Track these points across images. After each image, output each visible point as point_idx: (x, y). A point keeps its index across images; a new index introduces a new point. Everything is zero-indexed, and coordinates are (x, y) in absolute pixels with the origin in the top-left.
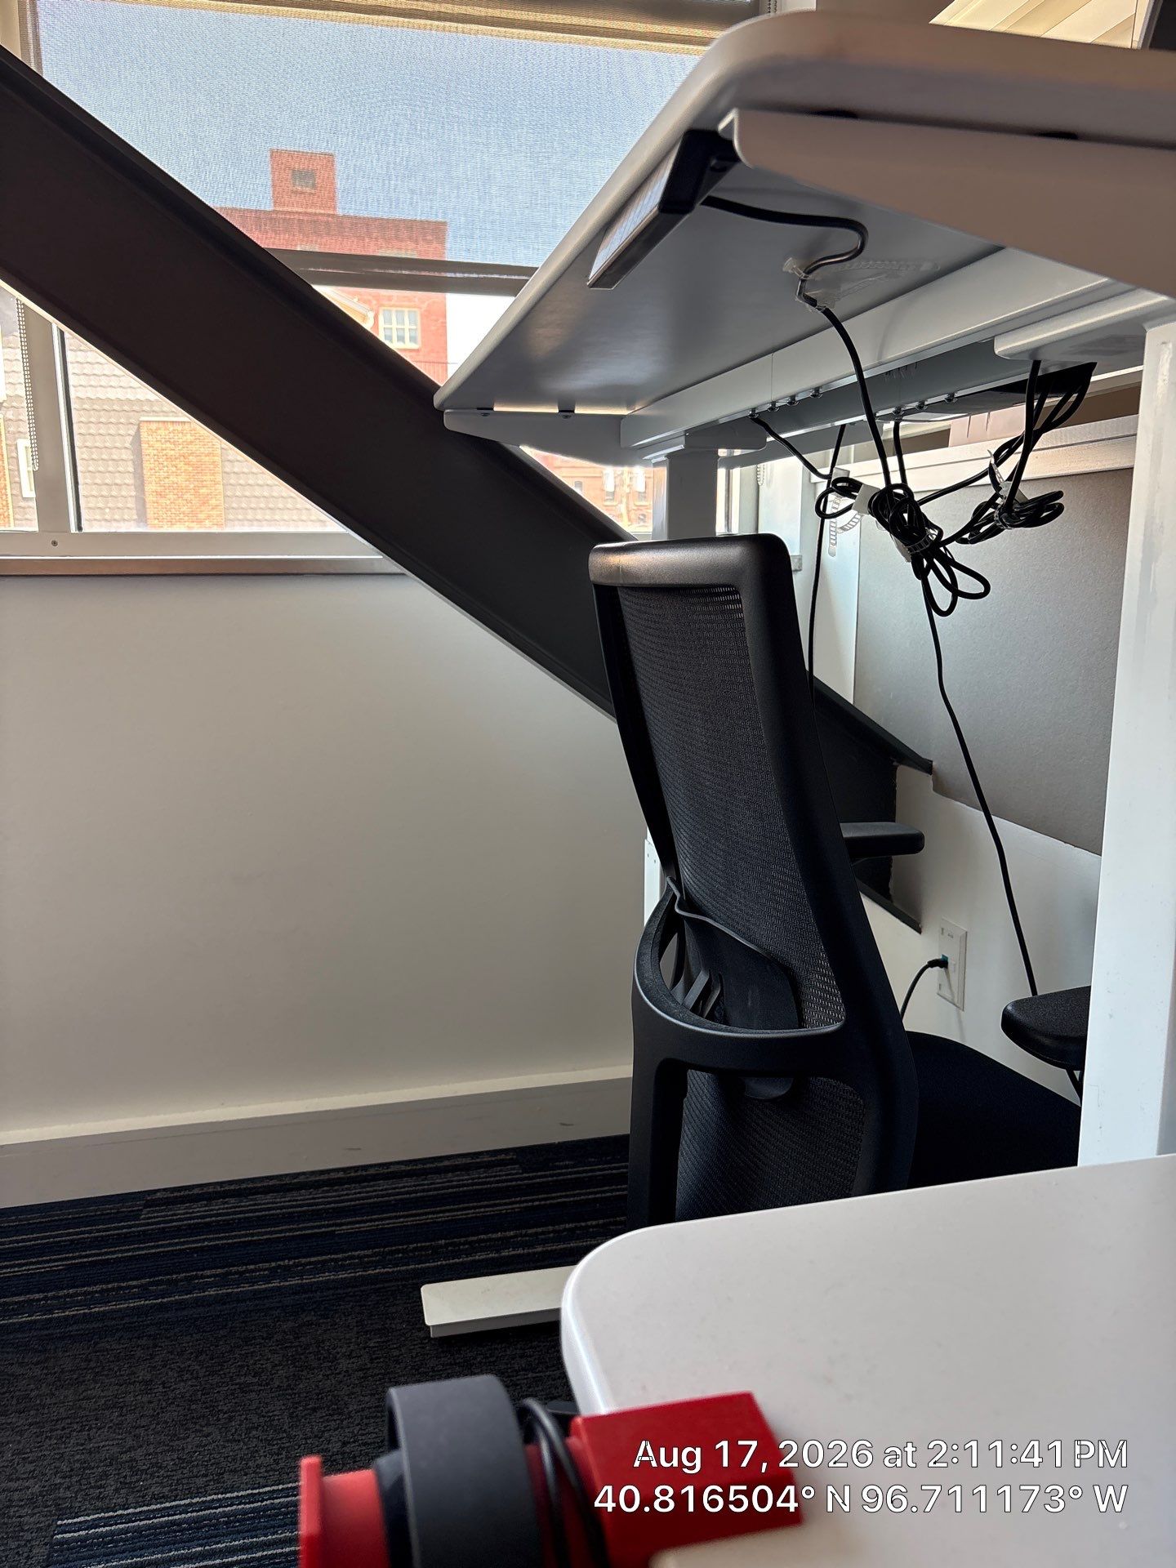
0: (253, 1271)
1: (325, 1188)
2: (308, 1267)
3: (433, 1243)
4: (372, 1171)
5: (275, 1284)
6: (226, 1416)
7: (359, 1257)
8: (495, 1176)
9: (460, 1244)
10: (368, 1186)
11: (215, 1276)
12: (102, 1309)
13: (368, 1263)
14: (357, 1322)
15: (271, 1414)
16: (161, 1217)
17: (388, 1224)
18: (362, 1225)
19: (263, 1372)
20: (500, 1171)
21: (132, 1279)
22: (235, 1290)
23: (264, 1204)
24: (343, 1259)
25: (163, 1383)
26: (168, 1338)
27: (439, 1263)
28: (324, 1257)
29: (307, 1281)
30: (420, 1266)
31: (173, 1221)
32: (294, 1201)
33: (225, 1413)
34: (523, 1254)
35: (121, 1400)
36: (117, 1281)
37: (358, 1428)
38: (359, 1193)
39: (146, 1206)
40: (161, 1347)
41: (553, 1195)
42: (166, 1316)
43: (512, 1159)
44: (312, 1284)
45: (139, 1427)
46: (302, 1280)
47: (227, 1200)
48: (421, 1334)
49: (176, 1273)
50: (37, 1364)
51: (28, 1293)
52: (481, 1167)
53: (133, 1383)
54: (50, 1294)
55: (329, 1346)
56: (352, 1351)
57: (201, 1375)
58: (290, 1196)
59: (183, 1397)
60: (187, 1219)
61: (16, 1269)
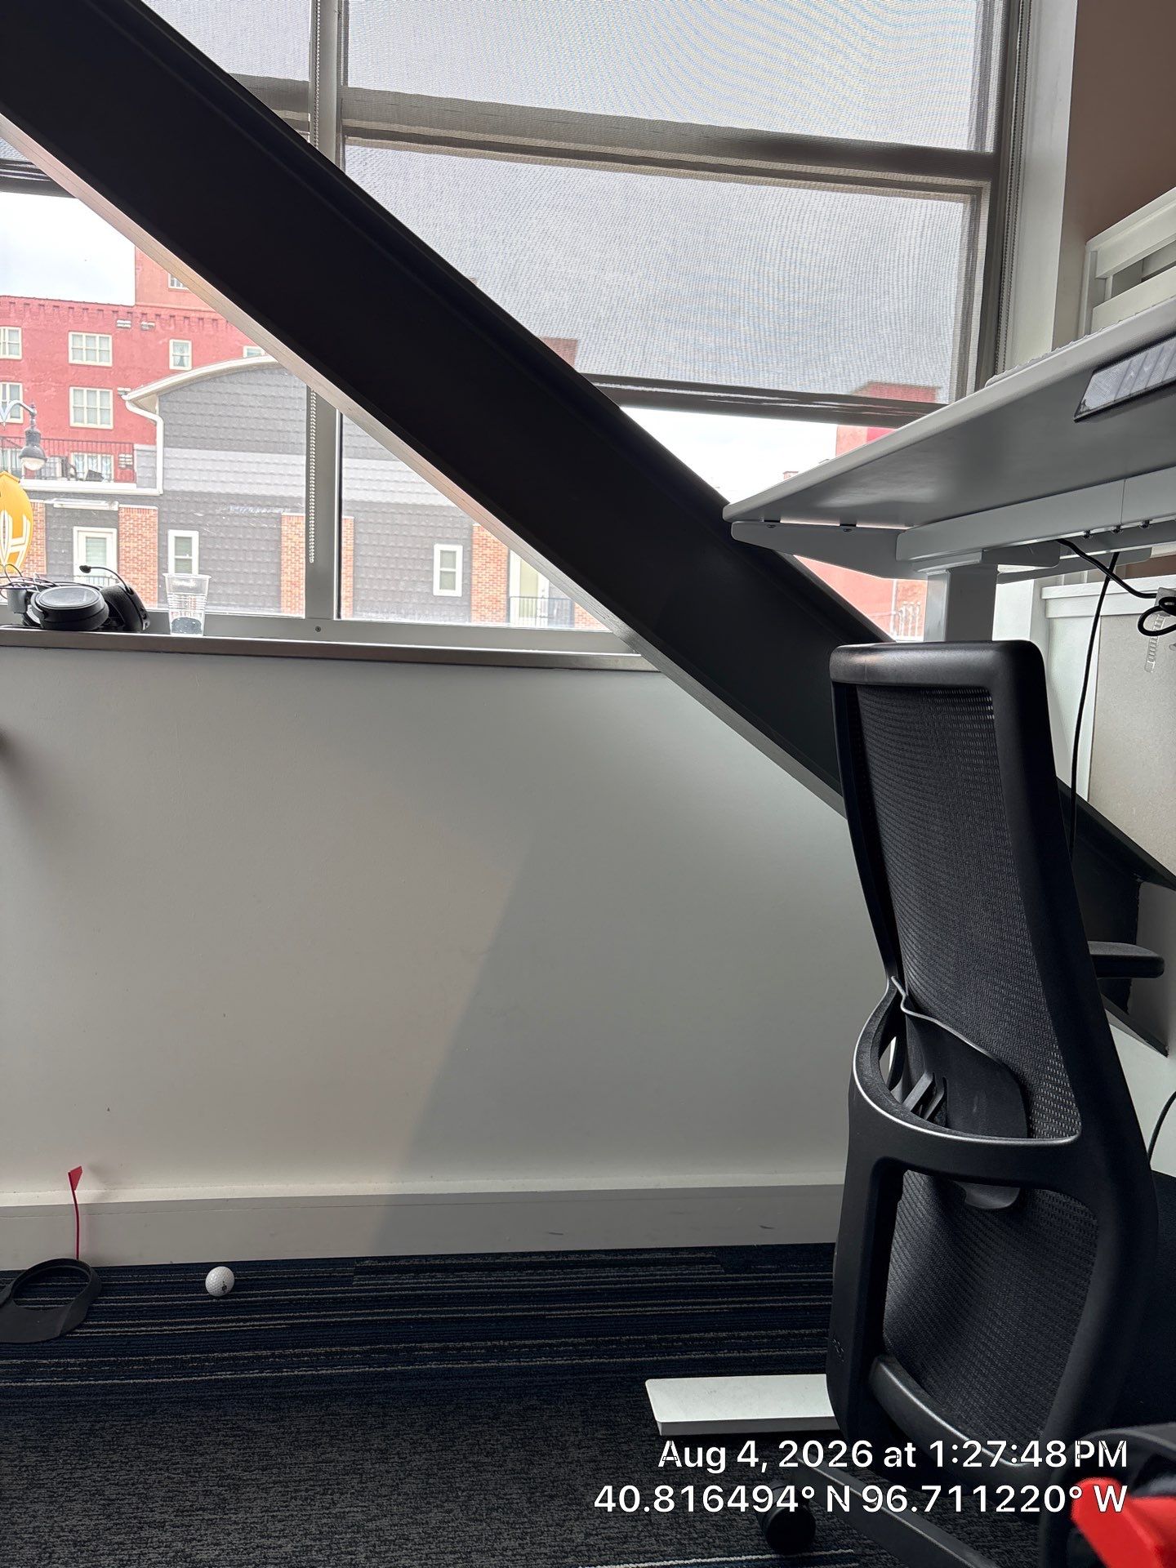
0: (471, 1348)
1: (529, 1271)
2: (524, 1350)
3: (646, 1337)
4: (573, 1258)
5: (493, 1364)
6: (465, 1494)
7: (573, 1344)
8: (698, 1274)
9: (673, 1341)
10: (571, 1272)
11: (433, 1349)
12: (329, 1372)
13: (583, 1351)
14: (581, 1411)
15: (509, 1497)
16: (371, 1285)
17: (598, 1313)
18: (572, 1312)
19: (494, 1452)
20: (703, 1269)
21: (354, 1345)
22: (456, 1366)
23: (472, 1282)
24: (557, 1345)
25: (398, 1453)
26: (397, 1407)
27: (655, 1358)
28: (538, 1342)
29: (526, 1364)
30: (636, 1360)
31: (383, 1291)
32: (500, 1281)
33: (463, 1491)
34: (739, 1358)
35: (359, 1466)
36: (341, 1345)
38: (563, 1279)
39: (357, 1273)
40: (392, 1416)
41: (760, 1298)
42: (392, 1385)
43: (713, 1258)
44: (531, 1367)
45: (380, 1496)
46: (520, 1362)
47: (433, 1274)
48: (648, 1430)
49: (395, 1343)
50: (273, 1422)
51: (256, 1350)
52: (683, 1264)
53: (369, 1450)
54: (277, 1352)
55: (556, 1433)
56: (580, 1441)
57: (434, 1449)
58: (495, 1275)
59: (419, 1470)
60: (397, 1289)
61: (241, 1324)
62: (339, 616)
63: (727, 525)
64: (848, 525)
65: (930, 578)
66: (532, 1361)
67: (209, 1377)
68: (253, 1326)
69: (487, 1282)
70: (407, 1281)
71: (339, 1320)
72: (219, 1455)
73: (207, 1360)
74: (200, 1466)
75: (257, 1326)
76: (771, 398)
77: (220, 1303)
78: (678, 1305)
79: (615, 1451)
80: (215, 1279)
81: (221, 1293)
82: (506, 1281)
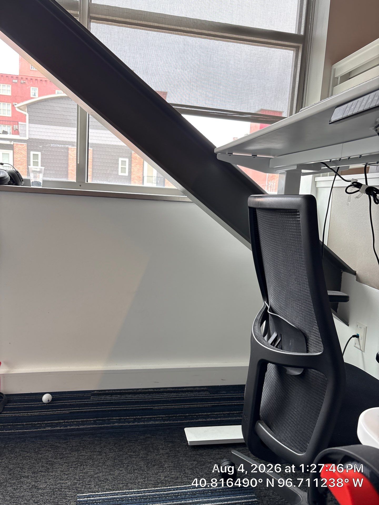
0: (129, 419)
1: (148, 394)
2: (146, 419)
3: (185, 415)
4: (162, 390)
5: (136, 424)
6: (126, 465)
7: (161, 417)
8: (202, 395)
9: (193, 416)
10: (161, 395)
11: (117, 419)
12: (83, 427)
13: (165, 419)
14: (164, 438)
15: (140, 466)
16: (97, 399)
17: (169, 407)
18: (161, 407)
19: (136, 452)
20: (203, 393)
21: (91, 418)
22: (124, 424)
23: (129, 398)
24: (156, 417)
25: (105, 453)
26: (105, 438)
27: (187, 421)
28: (150, 416)
29: (146, 423)
30: (181, 422)
31: (101, 401)
32: (138, 397)
33: (126, 464)
34: (214, 421)
35: (93, 457)
36: (86, 418)
37: (169, 473)
38: (159, 397)
39: (91, 395)
40: (103, 441)
41: (221, 402)
42: (103, 431)
43: (206, 390)
44: (148, 425)
45: (99, 466)
46: (144, 423)
47: (117, 395)
48: (185, 444)
49: (104, 417)
50: (64, 443)
51: (59, 420)
52: (196, 391)
53: (96, 452)
54: (66, 421)
55: (156, 445)
56: (163, 447)
57: (116, 451)
58: (137, 396)
59: (112, 458)
60: (105, 400)
61: (54, 412)
62: (87, 181)
63: (215, 155)
64: (255, 156)
65: (280, 173)
66: (148, 423)
67: (43, 429)
68: (58, 413)
69: (134, 398)
70: (108, 398)
71: (86, 410)
72: (47, 454)
73: (43, 424)
74: (40, 458)
75: (59, 412)
76: (230, 113)
77: (47, 405)
78: (195, 404)
79: (174, 450)
80: (46, 398)
81: (47, 402)
82: (140, 397)
